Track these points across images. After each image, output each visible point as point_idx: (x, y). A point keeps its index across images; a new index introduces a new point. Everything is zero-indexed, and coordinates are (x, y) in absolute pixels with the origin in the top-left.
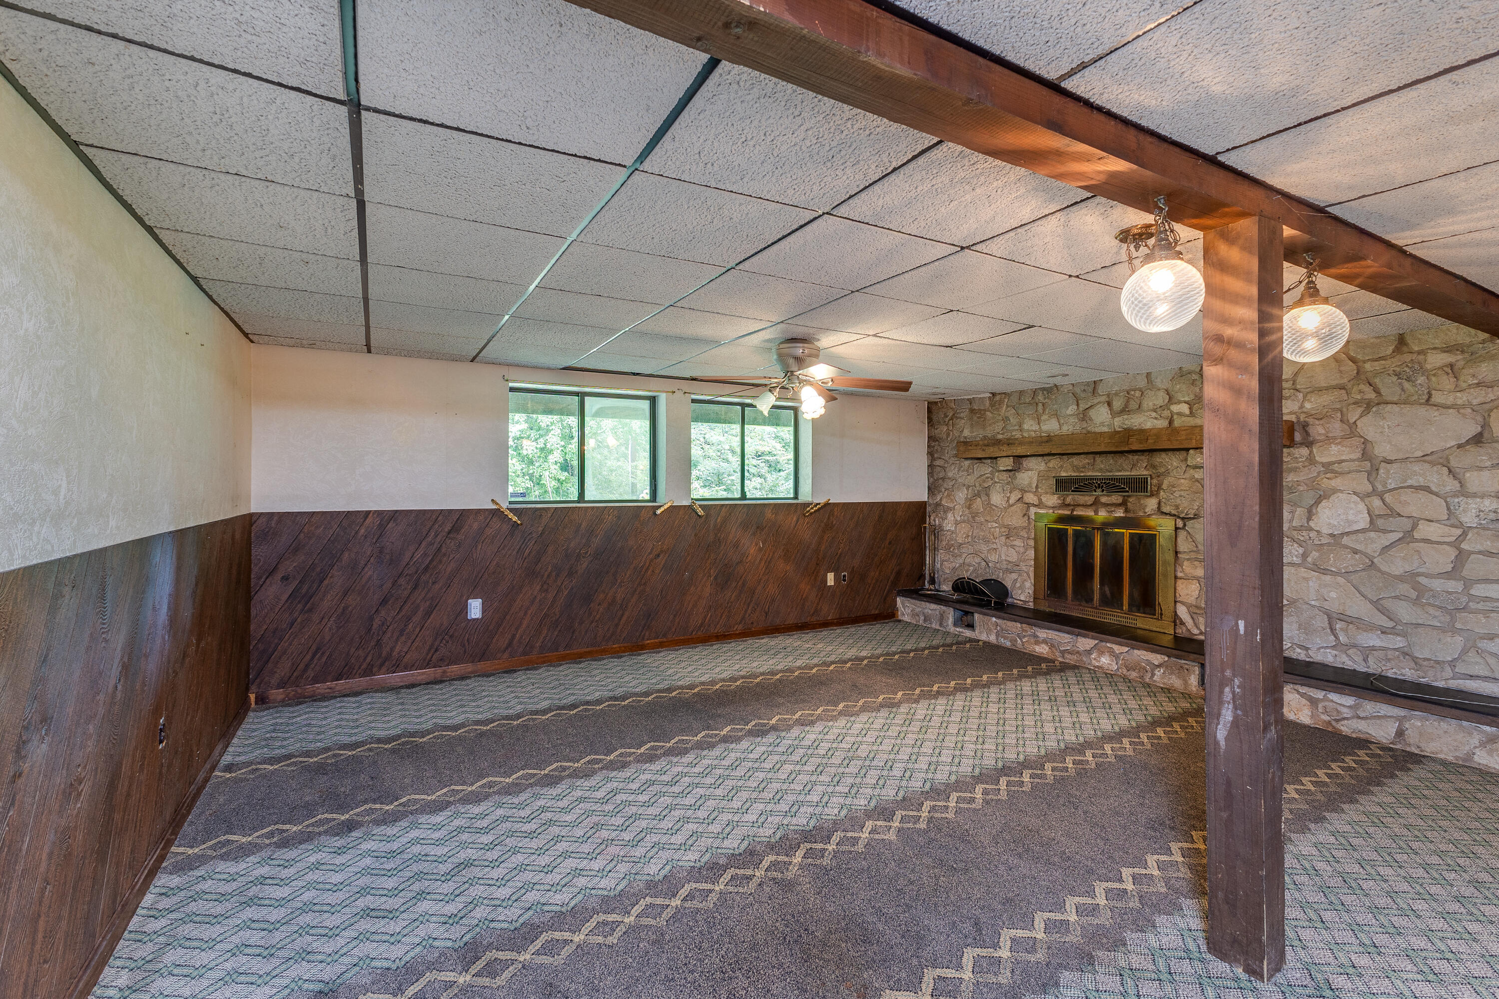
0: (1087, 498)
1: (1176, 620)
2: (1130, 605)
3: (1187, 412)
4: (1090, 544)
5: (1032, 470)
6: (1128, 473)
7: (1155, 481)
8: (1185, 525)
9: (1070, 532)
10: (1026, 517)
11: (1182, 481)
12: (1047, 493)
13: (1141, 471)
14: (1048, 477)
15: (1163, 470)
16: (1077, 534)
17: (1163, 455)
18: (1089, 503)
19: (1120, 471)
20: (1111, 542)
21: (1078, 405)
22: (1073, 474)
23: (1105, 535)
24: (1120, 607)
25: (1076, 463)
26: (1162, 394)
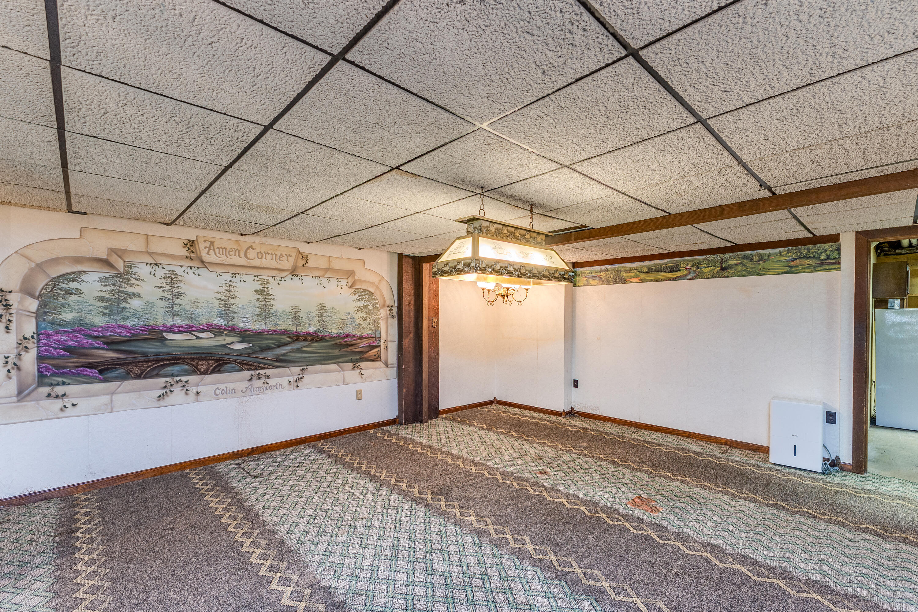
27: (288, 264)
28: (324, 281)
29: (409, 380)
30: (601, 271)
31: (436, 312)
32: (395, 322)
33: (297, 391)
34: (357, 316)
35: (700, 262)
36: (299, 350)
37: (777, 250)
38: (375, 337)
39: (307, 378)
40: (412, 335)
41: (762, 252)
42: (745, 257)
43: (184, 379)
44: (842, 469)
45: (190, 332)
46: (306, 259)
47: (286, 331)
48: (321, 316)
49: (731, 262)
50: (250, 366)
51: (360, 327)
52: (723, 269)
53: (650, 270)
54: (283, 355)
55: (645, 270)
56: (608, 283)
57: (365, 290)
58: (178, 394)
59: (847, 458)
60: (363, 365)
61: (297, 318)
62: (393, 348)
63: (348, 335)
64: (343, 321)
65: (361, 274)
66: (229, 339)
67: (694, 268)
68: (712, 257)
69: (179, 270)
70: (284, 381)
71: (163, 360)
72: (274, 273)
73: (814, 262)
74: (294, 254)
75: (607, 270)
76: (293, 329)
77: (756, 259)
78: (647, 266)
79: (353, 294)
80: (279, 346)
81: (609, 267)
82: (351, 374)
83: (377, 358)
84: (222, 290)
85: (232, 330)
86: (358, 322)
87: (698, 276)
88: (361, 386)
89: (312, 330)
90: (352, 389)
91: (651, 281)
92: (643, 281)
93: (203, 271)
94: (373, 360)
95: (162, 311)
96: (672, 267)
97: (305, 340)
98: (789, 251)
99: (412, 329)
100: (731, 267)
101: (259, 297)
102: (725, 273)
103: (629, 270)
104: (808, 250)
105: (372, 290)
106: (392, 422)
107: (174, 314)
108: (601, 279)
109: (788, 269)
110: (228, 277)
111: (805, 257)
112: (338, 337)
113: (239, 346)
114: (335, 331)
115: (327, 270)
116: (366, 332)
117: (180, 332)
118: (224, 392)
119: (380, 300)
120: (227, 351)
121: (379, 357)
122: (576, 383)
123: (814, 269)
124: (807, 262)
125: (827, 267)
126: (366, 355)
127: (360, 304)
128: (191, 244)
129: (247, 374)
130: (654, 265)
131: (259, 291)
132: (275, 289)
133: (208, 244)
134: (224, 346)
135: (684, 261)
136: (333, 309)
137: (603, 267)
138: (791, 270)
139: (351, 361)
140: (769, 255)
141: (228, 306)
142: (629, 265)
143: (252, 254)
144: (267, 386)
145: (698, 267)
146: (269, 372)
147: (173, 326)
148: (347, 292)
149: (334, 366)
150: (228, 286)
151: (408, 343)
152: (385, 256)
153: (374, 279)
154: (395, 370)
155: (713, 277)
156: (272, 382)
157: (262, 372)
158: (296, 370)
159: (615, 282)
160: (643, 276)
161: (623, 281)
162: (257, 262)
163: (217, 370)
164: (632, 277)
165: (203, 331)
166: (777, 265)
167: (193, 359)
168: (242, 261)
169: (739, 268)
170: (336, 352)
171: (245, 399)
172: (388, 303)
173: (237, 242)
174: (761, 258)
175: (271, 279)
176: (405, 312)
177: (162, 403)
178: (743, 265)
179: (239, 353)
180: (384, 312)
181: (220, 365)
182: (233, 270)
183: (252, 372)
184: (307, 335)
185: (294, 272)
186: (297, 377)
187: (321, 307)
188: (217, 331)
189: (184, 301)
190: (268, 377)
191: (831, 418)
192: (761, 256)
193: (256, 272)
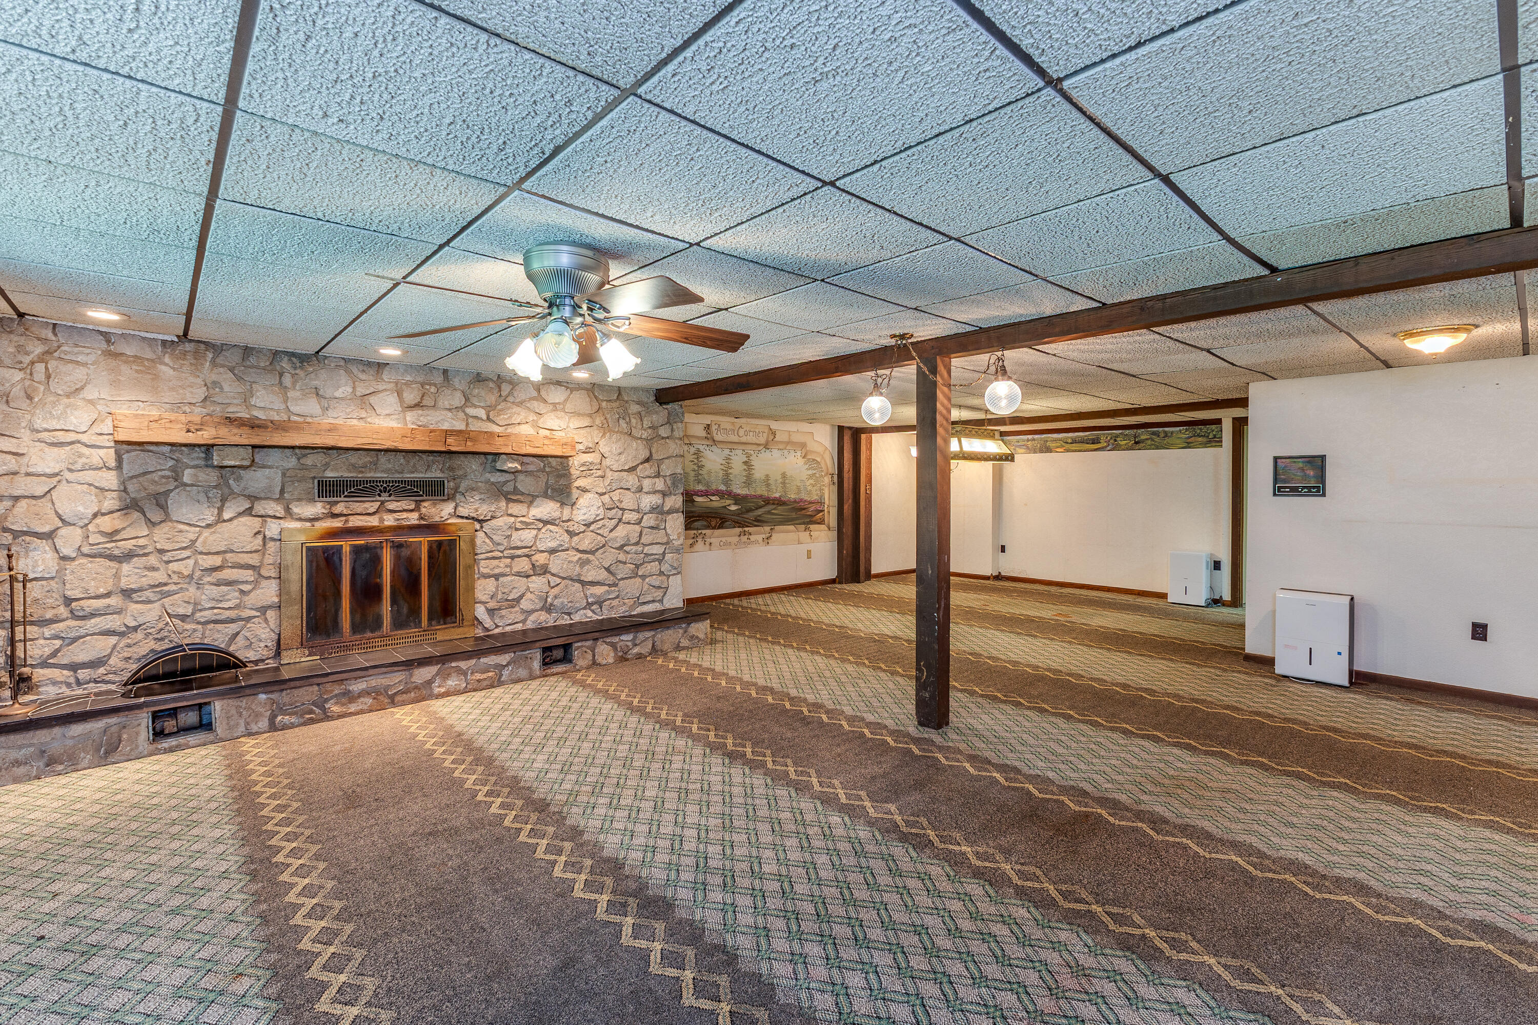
0: (367, 505)
1: (477, 621)
2: (430, 619)
3: (485, 417)
4: (376, 560)
5: (270, 467)
6: (422, 475)
7: (452, 484)
8: (482, 527)
9: (346, 549)
10: (260, 537)
11: (480, 484)
12: (299, 500)
13: (435, 474)
14: (301, 480)
15: (461, 473)
16: (357, 551)
17: (462, 457)
18: (372, 510)
19: (413, 472)
20: (405, 552)
21: (354, 388)
22: (346, 475)
23: (397, 546)
24: (418, 624)
25: (353, 461)
26: (458, 395)
27: (762, 440)
28: (786, 451)
29: (848, 542)
30: (1028, 440)
31: (870, 481)
32: (835, 488)
33: (768, 547)
34: (808, 484)
35: (1117, 436)
36: (769, 512)
37: (1178, 429)
38: (822, 503)
39: (775, 536)
40: (850, 501)
41: (1166, 429)
42: (1154, 433)
43: (704, 532)
44: (1224, 605)
45: (707, 495)
46: (774, 434)
47: (761, 496)
48: (784, 483)
49: (1143, 437)
50: (741, 525)
51: (810, 492)
52: (1136, 443)
53: (1074, 442)
54: (759, 516)
55: (1070, 441)
56: (1035, 452)
57: (814, 460)
58: (700, 545)
59: (1227, 596)
60: (812, 527)
61: (768, 485)
62: (834, 512)
63: (801, 500)
64: (798, 488)
65: (812, 446)
66: (728, 502)
67: (1112, 441)
68: (1127, 432)
69: (701, 448)
70: (759, 538)
71: (693, 517)
72: (754, 447)
73: (1205, 440)
74: (766, 431)
75: (1034, 440)
76: (766, 494)
77: (1162, 435)
78: (1071, 438)
79: (806, 464)
80: (757, 509)
81: (1036, 437)
82: (804, 535)
83: (821, 522)
84: (724, 462)
85: (729, 494)
86: (809, 488)
87: (1116, 448)
88: (811, 547)
89: (777, 495)
90: (804, 548)
91: (1075, 451)
92: (1068, 451)
93: (714, 448)
94: (819, 523)
95: (692, 479)
96: (1093, 440)
97: (773, 504)
98: (1187, 430)
99: (851, 496)
100: (1143, 441)
101: (745, 467)
102: (1138, 446)
103: (1056, 440)
104: (1201, 429)
105: (819, 460)
106: (833, 581)
107: (699, 482)
108: (1028, 448)
109: (1185, 445)
110: (727, 452)
111: (1199, 436)
112: (795, 501)
113: (733, 508)
114: (793, 496)
115: (788, 443)
116: (815, 497)
117: (702, 496)
118: (725, 544)
119: (824, 468)
120: (727, 512)
121: (824, 520)
122: (1003, 549)
123: (1205, 445)
124: (1200, 439)
125: (1214, 444)
126: (814, 519)
127: (810, 472)
128: (708, 427)
129: (738, 530)
130: (1079, 437)
131: (745, 463)
132: (756, 462)
133: (716, 427)
134: (725, 507)
135: (1104, 434)
136: (791, 476)
137: (1030, 437)
138: (1188, 446)
139: (804, 523)
140: (1172, 433)
141: (727, 475)
142: (1055, 436)
143: (741, 432)
144: (749, 543)
145: (1115, 440)
146: (751, 529)
147: (698, 491)
148: (801, 461)
149: (792, 527)
150: (728, 459)
151: (847, 508)
152: (827, 428)
153: (820, 449)
154: (836, 532)
155: (1127, 449)
156: (753, 538)
157: (746, 529)
158: (767, 529)
159: (1041, 451)
160: (1068, 446)
161: (1049, 450)
162: (744, 439)
163: (721, 527)
164: (1058, 447)
165: (713, 495)
166: (1178, 441)
167: (708, 517)
168: (735, 439)
169: (1149, 442)
170: (794, 515)
171: (737, 551)
172: (831, 471)
173: (733, 423)
174: (1166, 435)
175: (752, 452)
176: (845, 480)
177: (692, 550)
178: (1152, 440)
179: (734, 513)
180: (827, 480)
181: (723, 523)
182: (730, 446)
183: (741, 529)
184: (775, 499)
185: (766, 446)
186: (768, 535)
187: (784, 475)
188: (721, 494)
189: (704, 472)
190: (750, 534)
191: (1217, 565)
192: (1165, 432)
193: (743, 447)
